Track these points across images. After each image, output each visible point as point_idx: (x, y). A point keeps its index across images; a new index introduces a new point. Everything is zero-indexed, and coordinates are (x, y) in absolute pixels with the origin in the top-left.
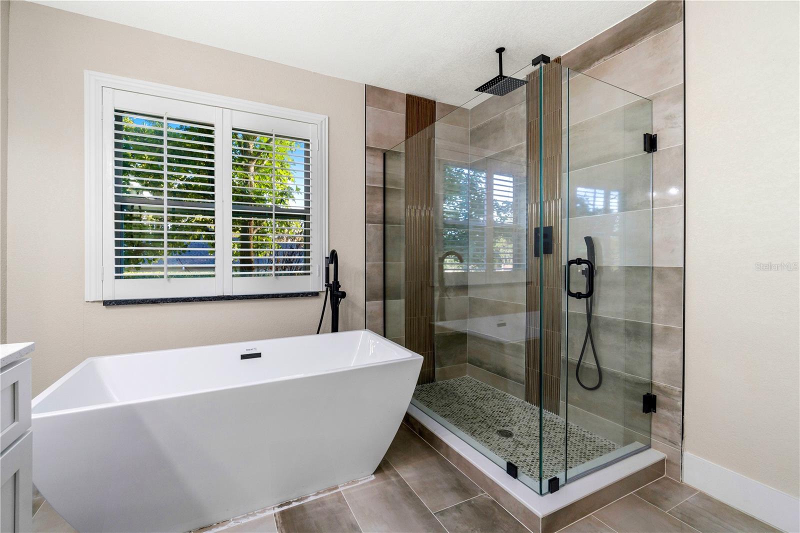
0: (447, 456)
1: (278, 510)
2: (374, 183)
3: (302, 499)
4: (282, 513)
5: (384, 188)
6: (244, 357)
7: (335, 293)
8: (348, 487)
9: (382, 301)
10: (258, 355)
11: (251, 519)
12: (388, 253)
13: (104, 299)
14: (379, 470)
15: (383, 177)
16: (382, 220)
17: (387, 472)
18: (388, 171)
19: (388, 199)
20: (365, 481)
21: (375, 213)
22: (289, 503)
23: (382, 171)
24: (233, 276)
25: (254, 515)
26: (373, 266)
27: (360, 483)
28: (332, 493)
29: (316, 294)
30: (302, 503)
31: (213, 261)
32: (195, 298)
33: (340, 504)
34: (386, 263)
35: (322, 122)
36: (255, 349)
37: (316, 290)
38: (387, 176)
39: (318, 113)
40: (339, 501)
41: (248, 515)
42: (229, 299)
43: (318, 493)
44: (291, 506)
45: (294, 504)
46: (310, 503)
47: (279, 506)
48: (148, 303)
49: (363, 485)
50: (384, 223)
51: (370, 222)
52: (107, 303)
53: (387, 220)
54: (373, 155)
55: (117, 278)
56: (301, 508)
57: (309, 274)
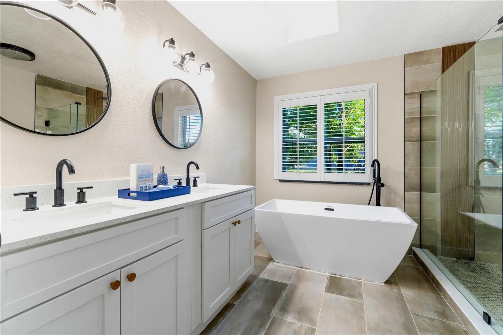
0: (445, 297)
1: (330, 275)
2: (412, 116)
3: (342, 276)
4: (331, 276)
5: (421, 117)
6: (326, 209)
7: (378, 184)
8: (365, 281)
9: (419, 193)
10: (333, 210)
11: (318, 272)
12: (424, 161)
13: (280, 179)
14: (388, 282)
15: (419, 110)
16: (419, 139)
17: (393, 286)
18: (423, 105)
19: (423, 124)
20: (378, 284)
21: (412, 135)
22: (336, 275)
23: (419, 106)
24: (325, 172)
25: (320, 272)
26: (411, 169)
27: (374, 283)
28: (357, 280)
29: (368, 184)
30: (341, 277)
31: (316, 165)
32: (309, 181)
33: (358, 285)
34: (421, 167)
35: (372, 87)
36: (331, 206)
37: (368, 182)
38: (423, 109)
39: (370, 83)
40: (359, 284)
41: (318, 271)
42: (323, 183)
43: (350, 277)
44: (336, 276)
45: (337, 276)
46: (344, 279)
47: (331, 274)
48: (292, 182)
49: (376, 284)
50: (421, 141)
51: (408, 141)
52: (280, 181)
53: (423, 138)
54: (411, 98)
55: (283, 171)
56: (340, 279)
57: (364, 173)
